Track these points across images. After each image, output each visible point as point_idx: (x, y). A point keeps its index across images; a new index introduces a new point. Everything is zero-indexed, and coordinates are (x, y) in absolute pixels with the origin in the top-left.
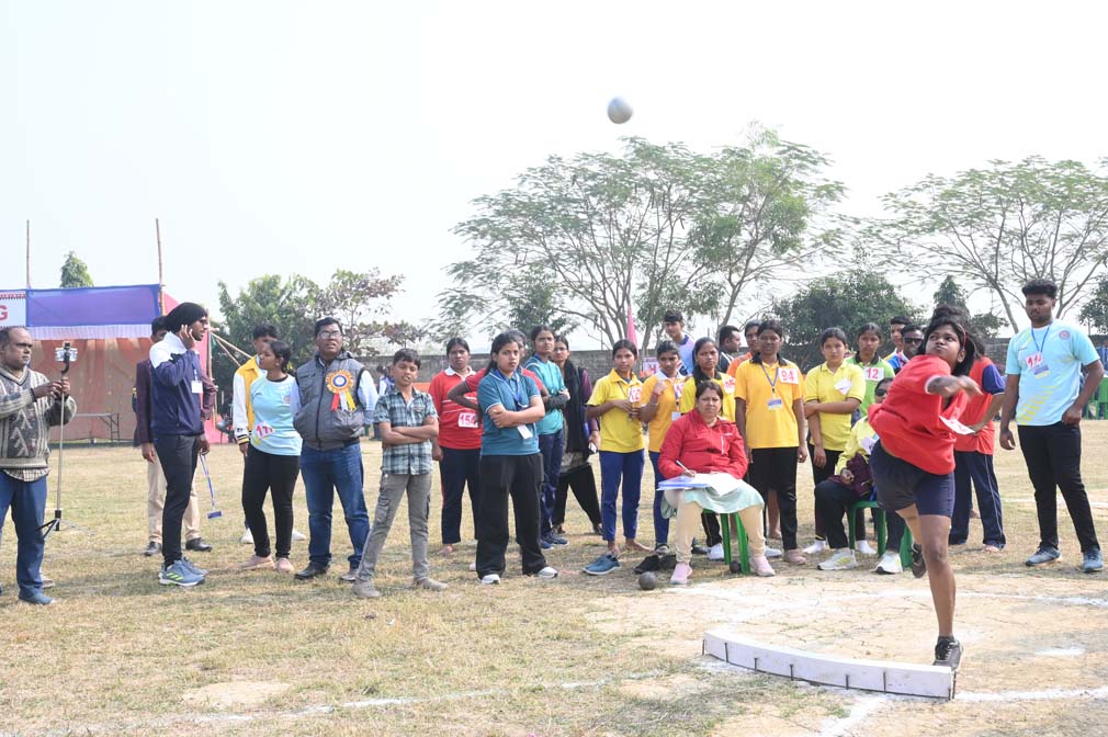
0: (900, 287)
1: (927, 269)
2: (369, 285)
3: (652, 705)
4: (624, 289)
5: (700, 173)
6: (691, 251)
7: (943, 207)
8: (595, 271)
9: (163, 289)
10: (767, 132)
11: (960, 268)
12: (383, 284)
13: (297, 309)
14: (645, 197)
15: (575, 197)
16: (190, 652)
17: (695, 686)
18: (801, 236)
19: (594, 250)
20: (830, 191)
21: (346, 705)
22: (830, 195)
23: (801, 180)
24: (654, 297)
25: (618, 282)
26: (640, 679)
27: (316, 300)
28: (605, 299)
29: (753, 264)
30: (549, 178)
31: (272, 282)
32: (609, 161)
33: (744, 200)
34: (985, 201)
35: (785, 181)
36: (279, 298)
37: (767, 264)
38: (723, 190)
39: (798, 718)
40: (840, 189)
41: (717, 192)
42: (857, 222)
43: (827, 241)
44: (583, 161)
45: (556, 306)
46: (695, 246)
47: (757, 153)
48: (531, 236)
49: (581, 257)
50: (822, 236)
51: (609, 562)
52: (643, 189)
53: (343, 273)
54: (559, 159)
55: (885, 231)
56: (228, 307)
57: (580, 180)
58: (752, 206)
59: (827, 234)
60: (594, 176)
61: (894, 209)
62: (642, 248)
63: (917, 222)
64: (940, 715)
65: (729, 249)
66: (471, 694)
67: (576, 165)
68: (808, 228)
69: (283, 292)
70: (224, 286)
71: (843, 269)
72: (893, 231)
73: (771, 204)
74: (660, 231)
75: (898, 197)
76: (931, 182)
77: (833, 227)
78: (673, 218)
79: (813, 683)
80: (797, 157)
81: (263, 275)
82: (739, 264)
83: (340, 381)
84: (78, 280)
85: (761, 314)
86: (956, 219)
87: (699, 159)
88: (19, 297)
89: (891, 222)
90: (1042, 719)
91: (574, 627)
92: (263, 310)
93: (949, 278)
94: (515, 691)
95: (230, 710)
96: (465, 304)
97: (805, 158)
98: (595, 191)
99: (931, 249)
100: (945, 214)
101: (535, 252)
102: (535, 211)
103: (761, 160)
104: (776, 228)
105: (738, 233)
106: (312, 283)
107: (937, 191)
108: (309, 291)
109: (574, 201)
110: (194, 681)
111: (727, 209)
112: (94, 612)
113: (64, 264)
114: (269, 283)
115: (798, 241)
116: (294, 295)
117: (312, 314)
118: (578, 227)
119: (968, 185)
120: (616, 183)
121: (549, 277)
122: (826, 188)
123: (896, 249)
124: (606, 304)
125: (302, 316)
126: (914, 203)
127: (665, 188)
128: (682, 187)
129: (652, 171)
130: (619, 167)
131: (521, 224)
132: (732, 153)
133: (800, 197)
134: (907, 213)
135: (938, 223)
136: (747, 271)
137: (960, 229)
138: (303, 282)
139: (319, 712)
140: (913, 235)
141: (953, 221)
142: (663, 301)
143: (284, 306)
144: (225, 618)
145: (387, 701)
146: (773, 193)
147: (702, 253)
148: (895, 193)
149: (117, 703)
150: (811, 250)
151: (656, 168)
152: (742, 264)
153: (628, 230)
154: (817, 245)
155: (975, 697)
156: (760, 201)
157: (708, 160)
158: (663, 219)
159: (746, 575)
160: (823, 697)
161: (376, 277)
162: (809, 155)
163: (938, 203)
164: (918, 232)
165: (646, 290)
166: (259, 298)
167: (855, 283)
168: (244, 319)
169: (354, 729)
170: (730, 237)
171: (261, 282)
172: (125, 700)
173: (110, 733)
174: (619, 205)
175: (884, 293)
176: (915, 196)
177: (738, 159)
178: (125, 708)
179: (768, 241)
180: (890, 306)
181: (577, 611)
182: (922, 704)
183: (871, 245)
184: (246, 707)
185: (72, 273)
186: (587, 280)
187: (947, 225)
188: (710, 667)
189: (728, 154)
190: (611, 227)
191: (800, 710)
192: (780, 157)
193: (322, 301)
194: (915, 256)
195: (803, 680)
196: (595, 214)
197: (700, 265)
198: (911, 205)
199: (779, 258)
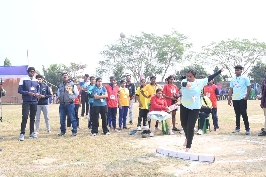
0: (205, 68)
1: (212, 64)
2: (79, 66)
3: (144, 164)
4: (140, 68)
5: (159, 41)
6: (156, 59)
7: (216, 49)
8: (133, 64)
10: (176, 31)
11: (220, 64)
12: (82, 66)
13: (61, 72)
14: (145, 46)
15: (129, 46)
16: (34, 152)
17: (154, 159)
19: (133, 59)
20: (189, 45)
21: (72, 164)
22: (189, 46)
23: (182, 43)
24: (147, 71)
25: (139, 66)
26: (141, 158)
27: (66, 70)
28: (135, 70)
29: (171, 62)
30: (123, 41)
31: (55, 66)
32: (137, 37)
33: (169, 47)
34: (225, 48)
35: (179, 43)
36: (57, 69)
37: (174, 63)
39: (178, 167)
40: (192, 45)
41: (163, 46)
42: (195, 53)
43: (188, 57)
44: (131, 37)
45: (124, 72)
46: (157, 58)
47: (172, 37)
48: (118, 55)
49: (130, 60)
51: (135, 131)
52: (145, 44)
53: (73, 64)
55: (202, 55)
56: (45, 71)
57: (130, 42)
58: (171, 49)
59: (188, 56)
60: (133, 41)
61: (204, 50)
62: (145, 58)
63: (210, 53)
64: (211, 166)
66: (102, 161)
67: (129, 38)
68: (184, 54)
69: (58, 68)
70: (44, 66)
71: (192, 64)
72: (204, 55)
73: (175, 48)
74: (149, 54)
76: (213, 44)
77: (190, 54)
78: (152, 51)
79: (182, 159)
80: (181, 37)
81: (53, 64)
83: (69, 88)
84: (8, 64)
87: (158, 37)
89: (203, 53)
90: (234, 167)
91: (126, 146)
92: (53, 72)
93: (217, 66)
94: (112, 161)
95: (44, 165)
96: (102, 71)
97: (183, 37)
98: (134, 44)
99: (213, 60)
100: (216, 51)
101: (119, 59)
102: (120, 49)
104: (176, 54)
105: (167, 55)
106: (65, 66)
107: (214, 46)
108: (64, 68)
109: (129, 47)
110: (35, 158)
111: (165, 49)
112: (11, 142)
113: (5, 60)
115: (181, 57)
116: (60, 69)
118: (130, 53)
119: (222, 44)
120: (138, 42)
121: (122, 65)
123: (204, 59)
124: (136, 72)
126: (209, 49)
127: (150, 44)
128: (154, 44)
130: (139, 39)
131: (116, 52)
132: (166, 36)
133: (182, 47)
134: (207, 51)
135: (214, 53)
136: (169, 64)
137: (220, 55)
138: (63, 65)
139: (65, 165)
140: (209, 56)
141: (218, 53)
142: (150, 71)
143: (58, 71)
144: (43, 144)
145: (82, 163)
146: (176, 46)
147: (159, 60)
148: (204, 46)
149: (17, 163)
150: (185, 59)
151: (148, 39)
152: (168, 63)
153: (141, 54)
154: (186, 58)
155: (219, 162)
156: (173, 47)
157: (160, 38)
158: (149, 52)
159: (167, 135)
160: (184, 162)
161: (80, 65)
162: (184, 37)
163: (215, 48)
164: (210, 55)
165: (145, 69)
166: (52, 69)
167: (195, 67)
168: (48, 74)
169: (73, 169)
170: (165, 56)
171: (53, 65)
172: (19, 162)
173: (15, 170)
174: (139, 48)
175: (202, 70)
176: (209, 47)
177: (168, 38)
178: (19, 164)
179: (174, 57)
180: (203, 73)
181: (127, 143)
182: (207, 163)
183: (199, 58)
184: (48, 164)
185: (7, 62)
186: (131, 66)
187: (217, 54)
188: (158, 155)
189: (165, 36)
190: (137, 53)
191: (178, 165)
192: (178, 37)
193: (67, 70)
194: (209, 61)
195: (179, 158)
196: (133, 50)
197: (158, 63)
198: (208, 49)
199: (177, 61)
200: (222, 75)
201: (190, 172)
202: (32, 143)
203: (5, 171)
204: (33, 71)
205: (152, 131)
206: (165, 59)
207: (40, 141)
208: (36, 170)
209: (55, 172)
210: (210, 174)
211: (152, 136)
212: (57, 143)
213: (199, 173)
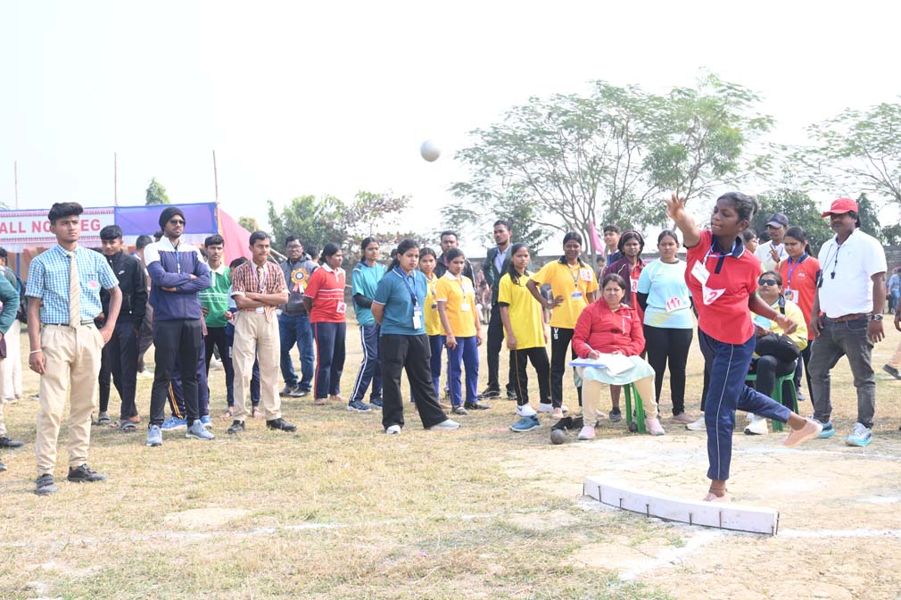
0: (820, 202)
1: (844, 188)
2: (384, 202)
3: (528, 534)
4: (590, 205)
5: (653, 110)
6: (647, 174)
7: (859, 135)
8: (565, 191)
9: (218, 206)
10: (712, 76)
11: (874, 187)
12: (396, 202)
13: (327, 222)
14: (607, 129)
15: (551, 130)
16: (182, 485)
17: (567, 519)
18: (736, 160)
19: (566, 173)
20: (761, 124)
21: (286, 528)
22: (762, 126)
23: (737, 115)
24: (614, 214)
25: (585, 198)
26: (526, 513)
27: (342, 214)
28: (573, 213)
29: (698, 183)
30: (530, 114)
31: (309, 201)
32: (578, 101)
33: (691, 131)
34: (895, 131)
35: (724, 115)
36: (313, 213)
37: (708, 184)
38: (672, 123)
39: (642, 547)
40: (770, 121)
41: (668, 125)
42: (785, 148)
43: (759, 164)
44: (557, 100)
45: (533, 219)
46: (649, 169)
47: (701, 94)
48: (516, 163)
49: (556, 179)
50: (755, 161)
51: (531, 422)
52: (606, 123)
53: (364, 194)
54: (537, 99)
55: (808, 156)
56: (275, 222)
57: (555, 116)
58: (697, 136)
59: (760, 159)
60: (565, 113)
61: (817, 137)
62: (606, 172)
63: (836, 149)
64: (760, 548)
65: (678, 172)
66: (388, 522)
67: (552, 104)
68: (743, 155)
69: (317, 208)
70: (271, 204)
71: (773, 189)
72: (815, 156)
73: (713, 135)
74: (619, 158)
75: (820, 128)
76: (848, 115)
77: (765, 153)
78: (631, 147)
79: (665, 520)
80: (735, 95)
81: (301, 196)
82: (685, 184)
83: (300, 276)
84: (159, 200)
85: (703, 226)
86: (869, 145)
87: (652, 98)
88: (108, 213)
89: (813, 149)
90: (845, 553)
91: (488, 472)
92: (302, 223)
93: (863, 195)
94: (422, 520)
95: (196, 529)
96: (461, 217)
97: (742, 96)
98: (566, 125)
99: (847, 171)
100: (861, 141)
101: (518, 176)
102: (519, 142)
103: (705, 98)
104: (716, 154)
105: (684, 158)
106: (339, 202)
107: (852, 122)
108: (338, 208)
109: (550, 133)
110: (177, 507)
111: (676, 139)
112: (119, 453)
113: (148, 187)
114: (306, 201)
115: (735, 165)
116: (324, 212)
117: (339, 227)
118: (554, 155)
119: (880, 117)
120: (583, 118)
121: (528, 196)
122: (759, 120)
123: (817, 171)
124: (574, 217)
125: (332, 227)
126: (834, 133)
127: (624, 122)
128: (639, 121)
129: (614, 108)
130: (587, 105)
131: (506, 152)
132: (680, 92)
133: (736, 129)
134: (829, 141)
135: (853, 149)
136: (691, 190)
137: (873, 155)
138: (332, 201)
139: (266, 532)
140: (832, 160)
141: (867, 147)
142: (622, 216)
143: (318, 219)
144: (218, 459)
145: (320, 525)
146: (714, 125)
147: (656, 175)
148: (816, 124)
149: (112, 523)
150: (746, 172)
151: (617, 106)
152: (688, 185)
153: (595, 157)
154: (750, 168)
155: (795, 534)
156: (703, 131)
157: (660, 99)
158: (622, 147)
159: (641, 434)
160: (669, 530)
161: (390, 197)
162: (745, 93)
163: (854, 133)
164: (836, 157)
165: (608, 207)
166: (299, 214)
167: (783, 199)
168: (287, 229)
169: (285, 546)
170: (677, 162)
171: (300, 201)
172: (119, 520)
173: (100, 544)
174: (587, 137)
175: (807, 208)
176: (835, 127)
177: (685, 98)
178: (118, 525)
179: (709, 165)
180: (812, 219)
181: (496, 459)
182: (748, 538)
183: (797, 168)
184: (210, 527)
185: (155, 194)
186: (560, 199)
187: (862, 150)
188: (585, 505)
189: (676, 93)
190: (580, 155)
191: (646, 541)
192: (721, 95)
193: (347, 216)
194: (833, 177)
195: (657, 517)
196: (566, 143)
197: (652, 186)
198: (831, 134)
199: (718, 179)
200: (883, 226)
201: (679, 567)
202: (185, 455)
203: (67, 548)
204: (178, 218)
205: (588, 420)
206: (678, 171)
207: (209, 451)
208: (163, 547)
209: (223, 555)
210: (746, 575)
211: (587, 439)
212: (262, 457)
213: (708, 570)
